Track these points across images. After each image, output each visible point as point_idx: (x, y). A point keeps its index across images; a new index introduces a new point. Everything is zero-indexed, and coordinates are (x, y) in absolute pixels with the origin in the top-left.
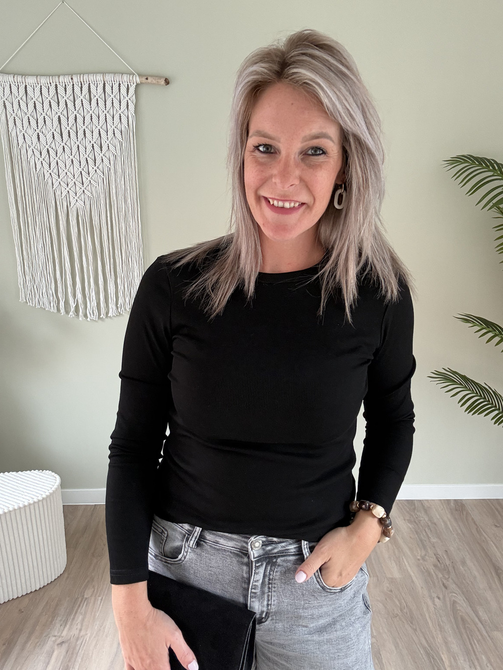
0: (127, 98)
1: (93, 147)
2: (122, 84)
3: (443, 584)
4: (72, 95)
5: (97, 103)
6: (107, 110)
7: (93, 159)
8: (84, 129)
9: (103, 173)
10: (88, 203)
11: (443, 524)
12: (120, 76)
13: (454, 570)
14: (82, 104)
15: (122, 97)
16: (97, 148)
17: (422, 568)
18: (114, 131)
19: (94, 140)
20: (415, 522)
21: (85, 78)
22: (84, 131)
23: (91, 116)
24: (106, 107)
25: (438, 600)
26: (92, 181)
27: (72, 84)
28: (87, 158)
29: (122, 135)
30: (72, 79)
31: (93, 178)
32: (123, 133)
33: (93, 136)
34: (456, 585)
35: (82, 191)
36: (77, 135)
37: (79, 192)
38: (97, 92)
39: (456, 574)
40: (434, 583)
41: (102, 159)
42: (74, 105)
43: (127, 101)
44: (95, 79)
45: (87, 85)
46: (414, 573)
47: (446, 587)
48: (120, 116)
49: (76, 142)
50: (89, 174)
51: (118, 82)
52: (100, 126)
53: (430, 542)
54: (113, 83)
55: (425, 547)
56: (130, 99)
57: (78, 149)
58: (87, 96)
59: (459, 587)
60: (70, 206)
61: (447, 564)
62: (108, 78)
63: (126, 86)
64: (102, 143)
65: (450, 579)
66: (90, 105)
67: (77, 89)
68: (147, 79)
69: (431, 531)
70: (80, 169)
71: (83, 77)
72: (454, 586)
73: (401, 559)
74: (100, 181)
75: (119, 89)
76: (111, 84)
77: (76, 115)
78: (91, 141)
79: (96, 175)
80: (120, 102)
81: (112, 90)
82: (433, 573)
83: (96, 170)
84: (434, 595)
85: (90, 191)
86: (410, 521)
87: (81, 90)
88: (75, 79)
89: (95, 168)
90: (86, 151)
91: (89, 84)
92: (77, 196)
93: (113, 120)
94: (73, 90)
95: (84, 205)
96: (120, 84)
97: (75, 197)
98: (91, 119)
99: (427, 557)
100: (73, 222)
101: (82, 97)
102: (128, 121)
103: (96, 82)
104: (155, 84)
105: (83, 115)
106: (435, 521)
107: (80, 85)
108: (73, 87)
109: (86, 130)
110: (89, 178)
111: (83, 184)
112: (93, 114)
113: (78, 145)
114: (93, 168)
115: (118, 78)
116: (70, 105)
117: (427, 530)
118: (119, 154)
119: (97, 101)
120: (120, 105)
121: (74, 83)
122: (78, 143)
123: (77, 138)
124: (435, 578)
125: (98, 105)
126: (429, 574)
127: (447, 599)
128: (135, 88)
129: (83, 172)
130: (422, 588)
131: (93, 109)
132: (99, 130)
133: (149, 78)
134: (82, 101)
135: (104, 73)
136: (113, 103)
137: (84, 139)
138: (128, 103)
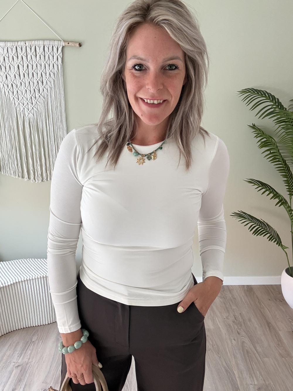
0: (57, 54)
1: (38, 82)
2: (54, 47)
3: (238, 332)
4: (26, 53)
5: (40, 57)
6: (46, 61)
7: (38, 89)
8: (33, 72)
9: (44, 98)
10: (35, 115)
11: (239, 299)
12: (53, 42)
13: (244, 324)
14: (31, 58)
15: (54, 54)
16: (40, 83)
17: (226, 323)
18: (50, 73)
19: (39, 78)
20: (224, 297)
21: (33, 43)
22: (33, 74)
23: (37, 65)
24: (45, 60)
25: (234, 341)
26: (37, 102)
27: (25, 46)
28: (34, 89)
29: (54, 75)
30: (25, 43)
31: (38, 100)
32: (55, 74)
33: (38, 76)
34: (245, 332)
35: (32, 108)
36: (29, 75)
37: (30, 108)
38: (40, 51)
39: (245, 326)
40: (232, 331)
41: (43, 90)
42: (27, 58)
43: (57, 56)
44: (39, 43)
45: (34, 47)
46: (221, 326)
47: (239, 334)
48: (53, 65)
49: (28, 80)
50: (36, 98)
51: (52, 45)
52: (42, 70)
53: (231, 308)
54: (49, 45)
55: (228, 311)
56: (59, 55)
57: (30, 84)
58: (34, 53)
59: (246, 334)
60: (25, 116)
61: (241, 321)
62: (46, 43)
63: (57, 47)
64: (43, 80)
65: (242, 329)
66: (36, 58)
67: (28, 49)
68: (68, 43)
69: (232, 302)
70: (31, 95)
71: (32, 42)
72: (243, 333)
73: (215, 318)
74: (42, 102)
75: (53, 49)
76: (48, 47)
77: (28, 64)
78: (37, 79)
79: (40, 99)
80: (53, 57)
81: (49, 49)
82: (232, 326)
83: (40, 96)
84: (232, 338)
85: (37, 108)
86: (221, 297)
87: (31, 50)
88: (27, 44)
89: (39, 95)
90: (34, 85)
91: (35, 46)
92: (29, 111)
93: (49, 67)
94: (26, 49)
95: (33, 116)
96: (53, 46)
97: (28, 112)
98: (37, 66)
99: (229, 317)
100: (27, 126)
101: (31, 54)
102: (58, 68)
103: (39, 45)
104: (73, 46)
105: (32, 64)
106: (235, 297)
107: (30, 47)
108: (26, 48)
109: (34, 72)
110: (36, 101)
111: (32, 104)
112: (38, 64)
113: (29, 82)
114: (38, 95)
115: (52, 43)
116: (24, 58)
117: (230, 302)
118: (53, 87)
119: (40, 56)
120: (53, 58)
121: (27, 46)
122: (29, 80)
123: (29, 77)
124: (233, 329)
125: (40, 58)
126: (230, 326)
127: (239, 340)
128: (62, 49)
129: (32, 97)
130: (225, 334)
131: (37, 61)
132: (41, 73)
133: (70, 43)
134: (31, 56)
135: (43, 40)
136: (49, 57)
137: (33, 78)
138: (58, 57)
